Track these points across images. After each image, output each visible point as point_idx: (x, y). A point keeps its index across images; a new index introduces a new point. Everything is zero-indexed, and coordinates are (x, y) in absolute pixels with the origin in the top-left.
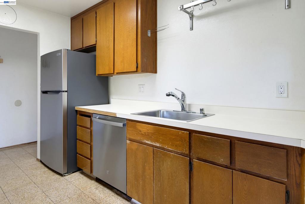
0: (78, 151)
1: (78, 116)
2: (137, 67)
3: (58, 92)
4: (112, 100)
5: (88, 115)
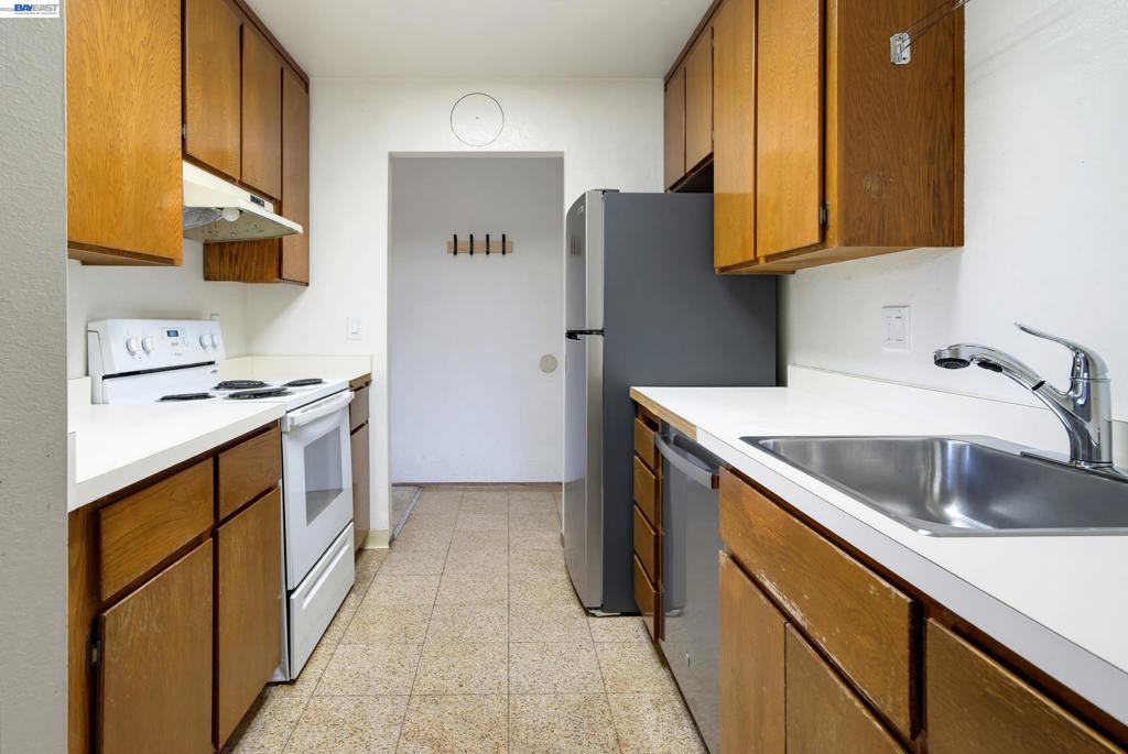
0: (635, 543)
1: (636, 419)
4: (792, 372)
5: (653, 422)
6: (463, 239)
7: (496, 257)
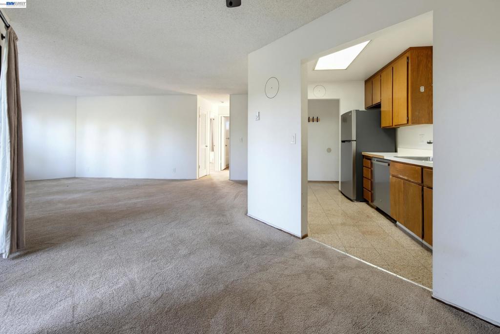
0: (364, 186)
1: (364, 159)
2: (408, 120)
3: (350, 141)
4: (399, 149)
5: (369, 158)
6: (311, 118)
7: (315, 122)
